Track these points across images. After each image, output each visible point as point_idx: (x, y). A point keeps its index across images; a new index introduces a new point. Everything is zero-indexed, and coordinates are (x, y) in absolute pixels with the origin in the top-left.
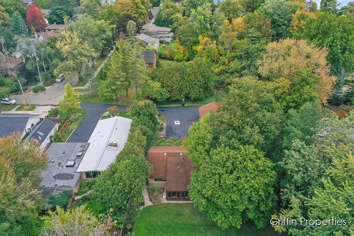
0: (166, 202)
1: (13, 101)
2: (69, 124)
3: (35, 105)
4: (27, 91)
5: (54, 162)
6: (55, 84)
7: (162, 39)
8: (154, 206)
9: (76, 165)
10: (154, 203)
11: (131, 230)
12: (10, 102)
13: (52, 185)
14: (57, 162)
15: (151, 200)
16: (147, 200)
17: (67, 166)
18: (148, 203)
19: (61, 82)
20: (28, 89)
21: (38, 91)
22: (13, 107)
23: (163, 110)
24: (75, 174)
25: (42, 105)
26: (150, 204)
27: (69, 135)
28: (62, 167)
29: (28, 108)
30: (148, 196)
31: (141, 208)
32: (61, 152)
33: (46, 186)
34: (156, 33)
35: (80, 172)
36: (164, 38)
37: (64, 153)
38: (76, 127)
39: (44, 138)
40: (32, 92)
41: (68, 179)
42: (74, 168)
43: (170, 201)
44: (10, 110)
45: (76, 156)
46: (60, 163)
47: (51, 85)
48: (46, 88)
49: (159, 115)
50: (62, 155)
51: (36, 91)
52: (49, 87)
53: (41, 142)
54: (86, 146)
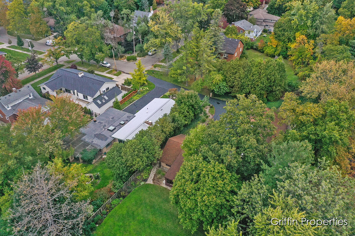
0: (164, 186)
1: (108, 65)
2: (135, 94)
3: (122, 71)
4: (123, 58)
5: (102, 123)
6: (147, 56)
7: (267, 28)
8: (153, 185)
9: (114, 131)
10: (155, 183)
11: (124, 197)
12: (106, 65)
13: (90, 141)
14: (103, 124)
15: (153, 180)
16: (151, 178)
17: (108, 130)
18: (150, 181)
19: (152, 55)
20: (124, 57)
21: (130, 60)
22: (106, 70)
23: (219, 102)
24: (110, 137)
25: (126, 73)
26: (152, 183)
27: (130, 104)
28: (105, 129)
29: (115, 72)
30: (153, 176)
31: (143, 183)
32: (111, 117)
33: (86, 140)
34: (262, 21)
35: (113, 138)
36: (270, 26)
37: (113, 118)
38: (138, 98)
39: (107, 101)
40: (126, 60)
41: (103, 140)
42: (112, 133)
43: (168, 187)
44: (103, 72)
45: (119, 124)
46: (105, 126)
47: (143, 56)
48: (138, 58)
49: (211, 107)
50: (111, 119)
51: (129, 60)
52: (141, 58)
53: (103, 104)
54: (131, 118)
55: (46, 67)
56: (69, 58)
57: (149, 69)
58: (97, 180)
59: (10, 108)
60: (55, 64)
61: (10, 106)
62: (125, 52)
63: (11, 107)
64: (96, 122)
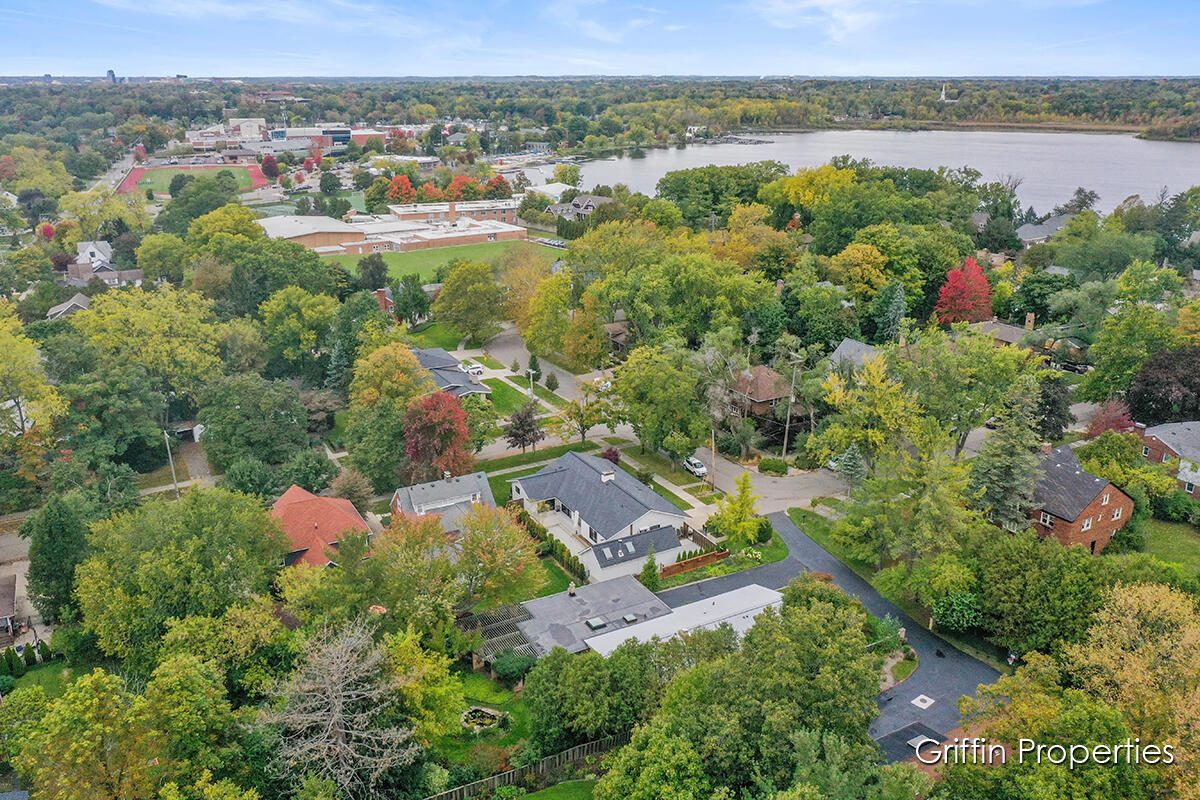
1: (703, 470)
2: (718, 562)
4: (750, 461)
5: (585, 604)
9: (599, 631)
11: (531, 789)
12: (696, 469)
13: (533, 635)
14: (585, 608)
17: (588, 624)
20: (756, 458)
21: (766, 470)
22: (691, 482)
23: (944, 651)
24: (579, 642)
28: (582, 619)
29: (708, 494)
32: (614, 597)
33: (526, 631)
35: (587, 645)
37: (616, 601)
38: (721, 574)
39: (628, 557)
40: (755, 468)
42: (591, 633)
44: (678, 484)
45: (620, 618)
46: (588, 612)
47: (809, 468)
48: (792, 471)
49: (910, 658)
50: (610, 602)
51: (763, 469)
52: (801, 471)
53: (616, 561)
54: (658, 614)
55: (551, 441)
56: (613, 432)
57: (802, 508)
58: (501, 730)
59: (423, 513)
60: (576, 439)
61: (424, 508)
62: (764, 446)
63: (427, 511)
64: (574, 598)
